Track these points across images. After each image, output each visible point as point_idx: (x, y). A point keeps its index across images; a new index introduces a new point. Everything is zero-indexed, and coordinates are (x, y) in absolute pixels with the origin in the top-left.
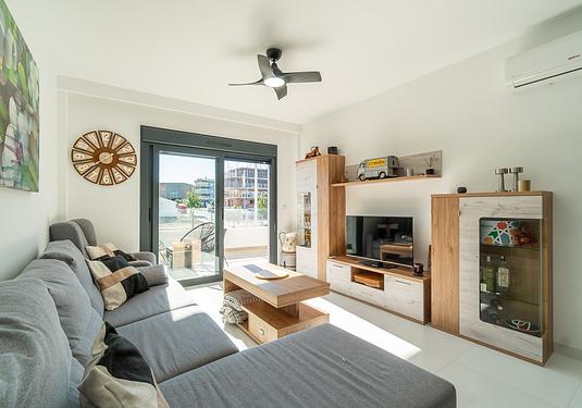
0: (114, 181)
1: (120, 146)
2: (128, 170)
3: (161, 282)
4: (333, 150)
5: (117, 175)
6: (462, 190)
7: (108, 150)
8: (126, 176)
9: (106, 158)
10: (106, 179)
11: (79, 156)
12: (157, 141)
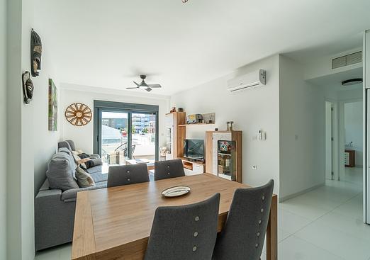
0: (82, 124)
1: (85, 110)
2: (88, 119)
3: (100, 164)
4: (181, 110)
5: (84, 122)
6: (217, 130)
7: (80, 111)
8: (87, 122)
9: (79, 115)
10: (79, 123)
11: (68, 114)
12: (100, 106)
